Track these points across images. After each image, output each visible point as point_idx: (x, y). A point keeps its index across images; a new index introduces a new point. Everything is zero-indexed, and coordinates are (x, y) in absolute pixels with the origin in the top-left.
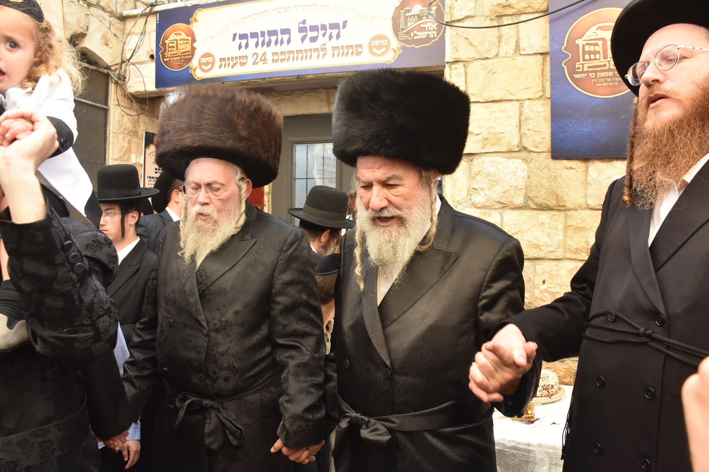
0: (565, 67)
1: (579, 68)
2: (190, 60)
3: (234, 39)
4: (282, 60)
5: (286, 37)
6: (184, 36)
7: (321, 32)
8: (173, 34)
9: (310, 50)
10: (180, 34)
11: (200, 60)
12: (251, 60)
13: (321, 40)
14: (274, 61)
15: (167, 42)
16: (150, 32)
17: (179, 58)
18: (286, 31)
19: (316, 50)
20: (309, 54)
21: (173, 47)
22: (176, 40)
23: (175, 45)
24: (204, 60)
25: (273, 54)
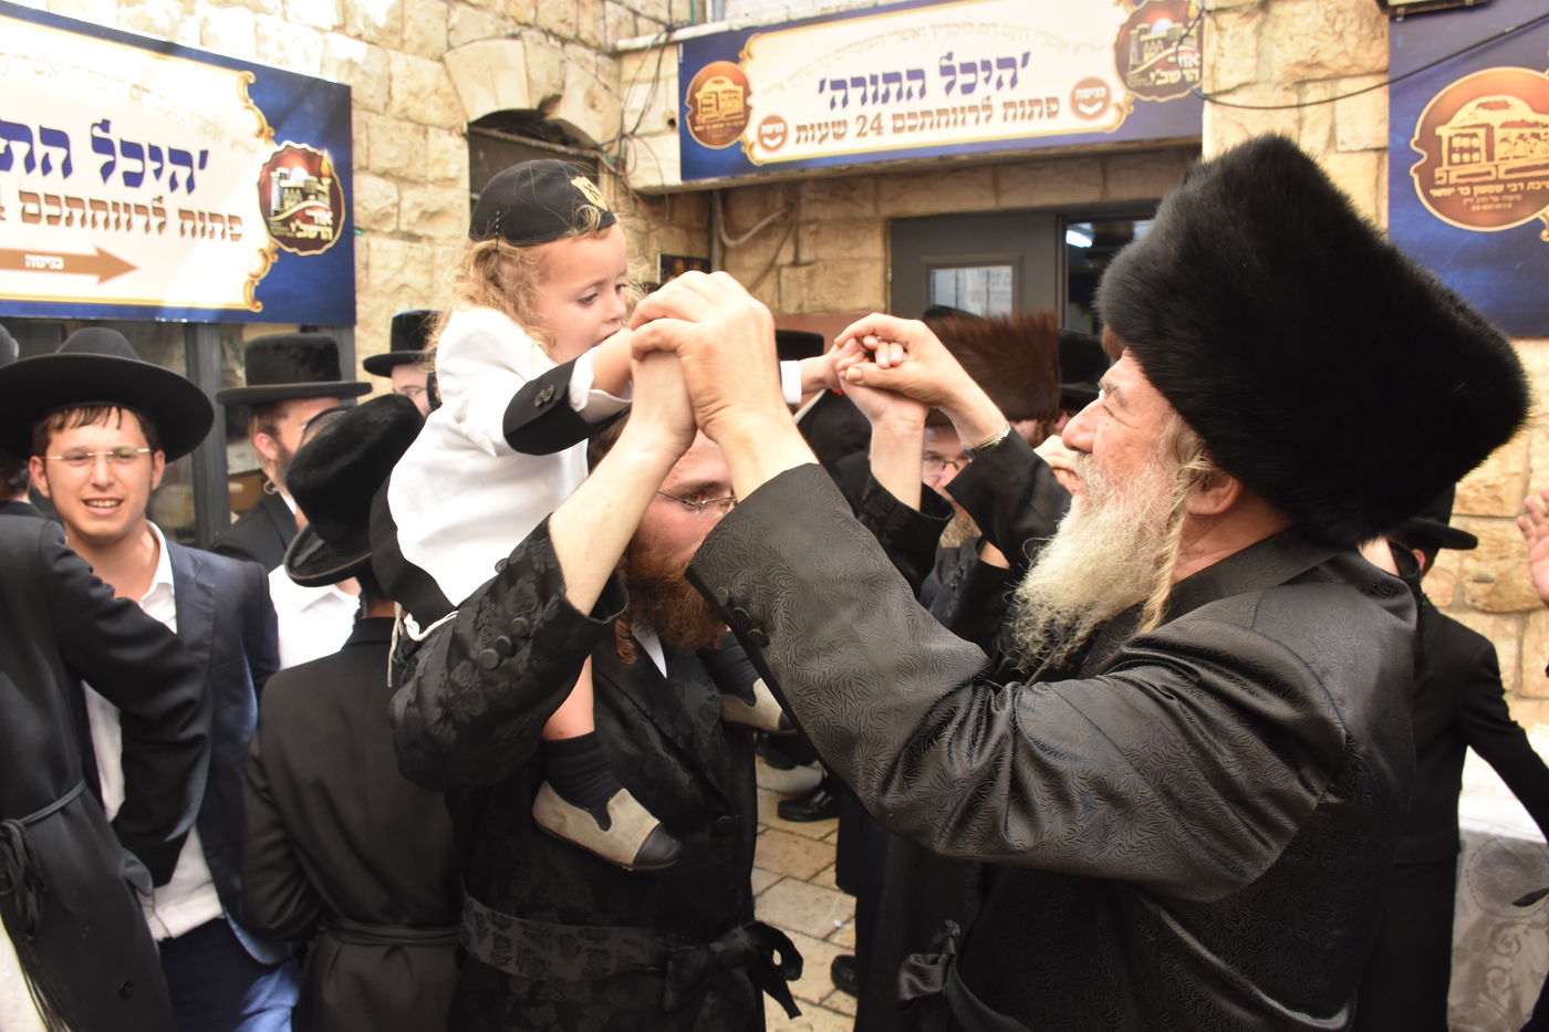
0: (1416, 178)
1: (1441, 178)
2: (741, 129)
3: (821, 89)
4: (912, 128)
5: (916, 85)
6: (728, 85)
7: (982, 75)
8: (709, 83)
9: (963, 109)
10: (721, 82)
11: (760, 130)
12: (853, 128)
13: (983, 90)
14: (897, 130)
15: (699, 96)
17: (722, 125)
18: (916, 74)
19: (973, 109)
20: (960, 117)
21: (710, 105)
22: (716, 93)
23: (712, 101)
24: (768, 129)
25: (896, 117)
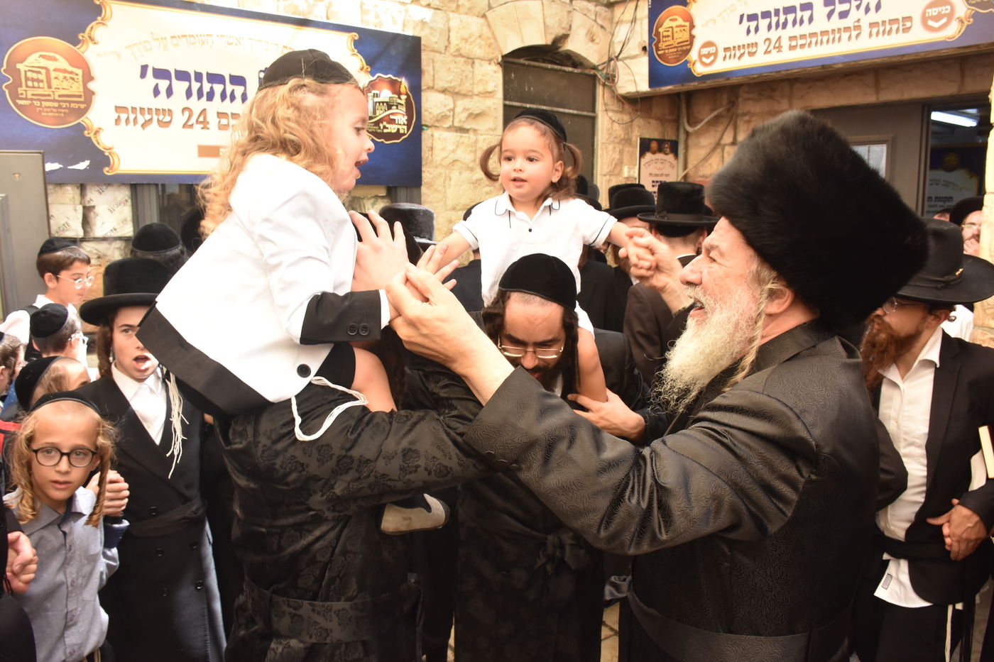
8: (667, 21)
10: (676, 20)
15: (661, 30)
16: (642, 19)
17: (675, 50)
21: (668, 36)
22: (672, 27)
23: (670, 33)
